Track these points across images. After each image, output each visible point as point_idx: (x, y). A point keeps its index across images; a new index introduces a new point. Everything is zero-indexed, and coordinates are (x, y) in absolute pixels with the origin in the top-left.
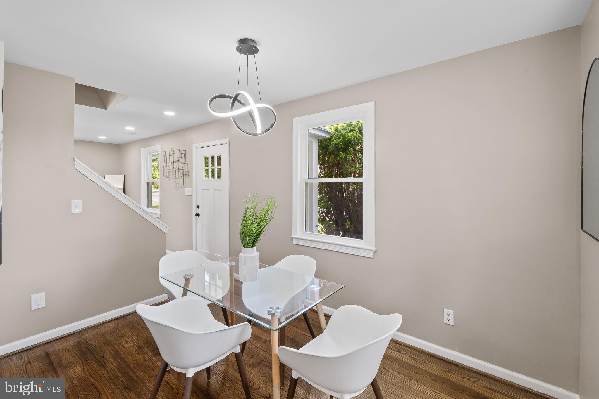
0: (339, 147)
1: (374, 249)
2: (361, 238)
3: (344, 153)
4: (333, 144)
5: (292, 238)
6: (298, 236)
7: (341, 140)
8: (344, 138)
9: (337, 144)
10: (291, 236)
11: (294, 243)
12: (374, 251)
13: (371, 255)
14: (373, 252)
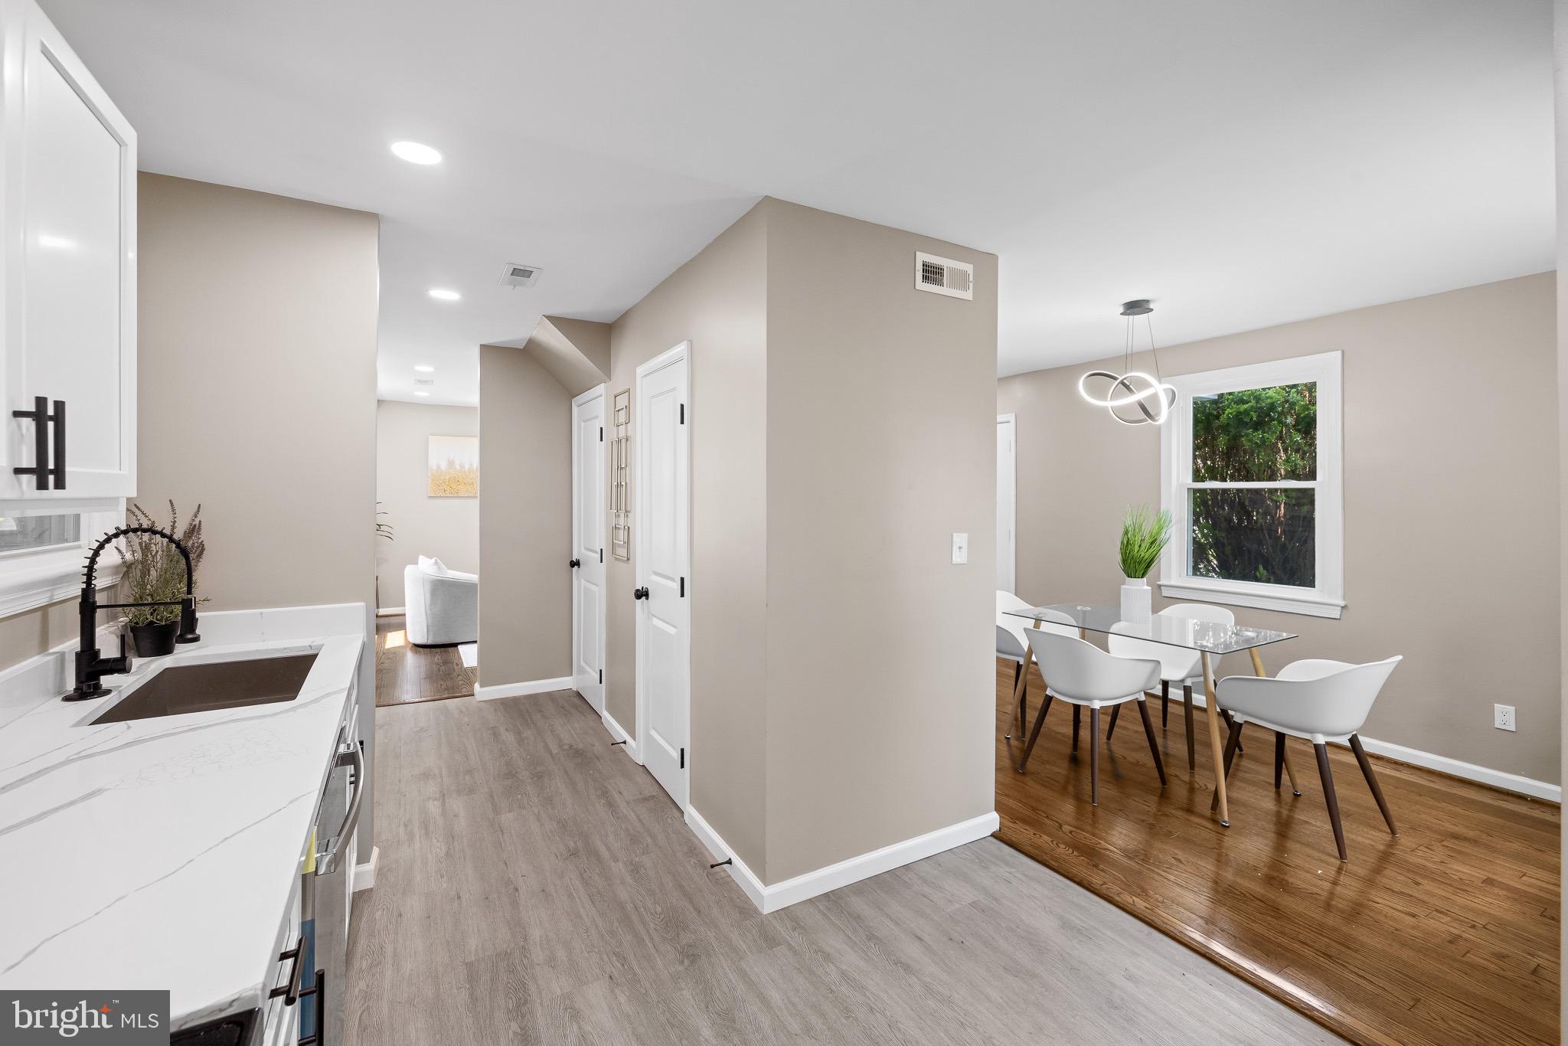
0: (1247, 420)
1: (1343, 603)
2: (1313, 586)
3: (1260, 432)
4: (1231, 413)
5: (1160, 586)
6: (1173, 583)
7: (1252, 407)
8: (1257, 402)
9: (1239, 413)
10: (1159, 583)
11: (1164, 595)
12: (1342, 607)
13: (1336, 614)
14: (1340, 608)
